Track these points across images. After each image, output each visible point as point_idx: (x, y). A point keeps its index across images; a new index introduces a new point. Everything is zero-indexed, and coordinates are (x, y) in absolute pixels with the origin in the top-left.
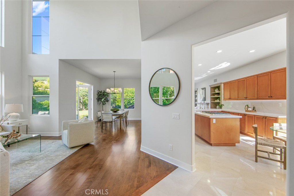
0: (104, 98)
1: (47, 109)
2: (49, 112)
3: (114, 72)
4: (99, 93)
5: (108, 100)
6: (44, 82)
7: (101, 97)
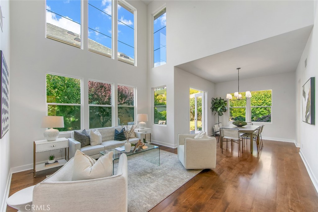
0: (221, 107)
1: (164, 119)
2: (166, 122)
3: (238, 69)
4: (213, 101)
5: (226, 109)
6: (163, 95)
7: (217, 106)
